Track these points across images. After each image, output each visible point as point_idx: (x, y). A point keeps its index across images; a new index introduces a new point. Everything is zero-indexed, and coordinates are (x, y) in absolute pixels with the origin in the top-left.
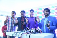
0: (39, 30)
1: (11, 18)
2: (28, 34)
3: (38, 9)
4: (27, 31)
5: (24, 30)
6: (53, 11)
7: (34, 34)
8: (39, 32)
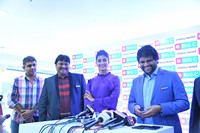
0: (124, 117)
2: (86, 129)
3: (124, 49)
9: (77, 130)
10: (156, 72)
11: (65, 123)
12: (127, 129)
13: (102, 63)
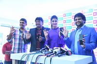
1: (18, 30)
4: (47, 52)
5: (41, 50)
6: (90, 17)
7: (59, 56)
8: (67, 54)
9: (42, 57)
10: (82, 27)
11: (35, 54)
12: (67, 57)
13: (55, 22)
